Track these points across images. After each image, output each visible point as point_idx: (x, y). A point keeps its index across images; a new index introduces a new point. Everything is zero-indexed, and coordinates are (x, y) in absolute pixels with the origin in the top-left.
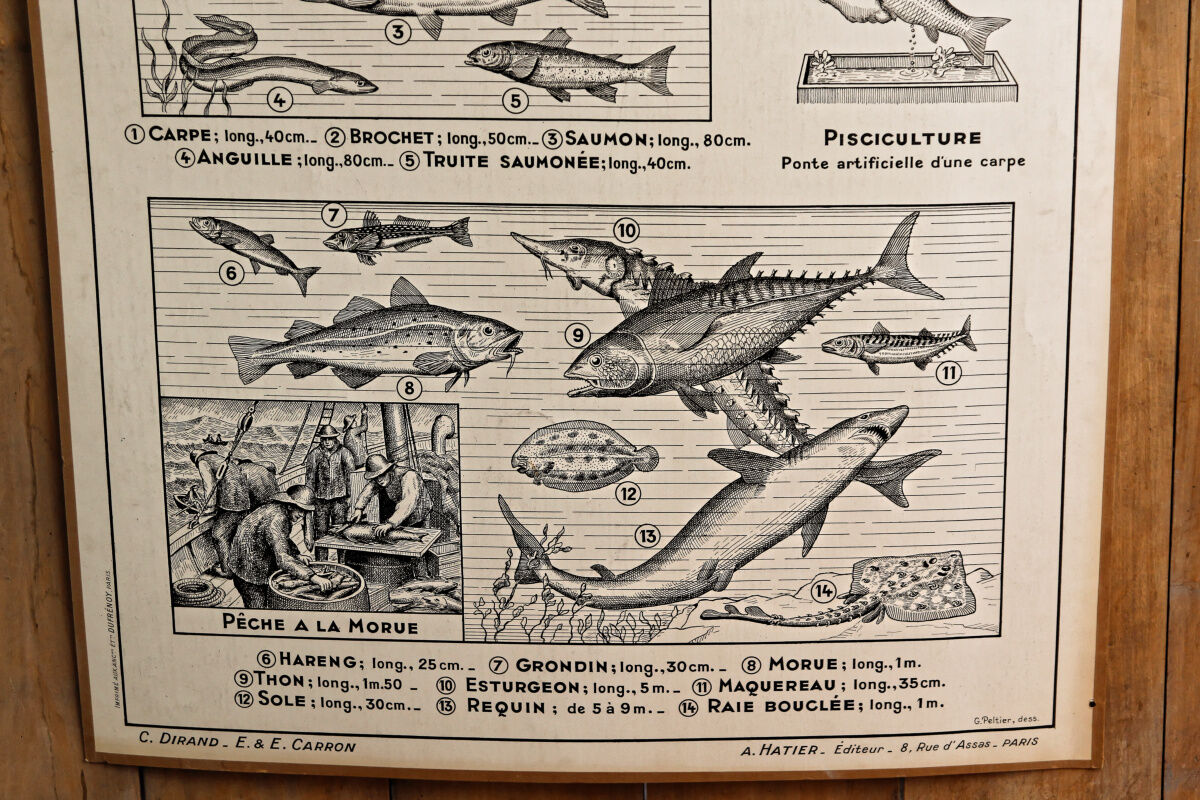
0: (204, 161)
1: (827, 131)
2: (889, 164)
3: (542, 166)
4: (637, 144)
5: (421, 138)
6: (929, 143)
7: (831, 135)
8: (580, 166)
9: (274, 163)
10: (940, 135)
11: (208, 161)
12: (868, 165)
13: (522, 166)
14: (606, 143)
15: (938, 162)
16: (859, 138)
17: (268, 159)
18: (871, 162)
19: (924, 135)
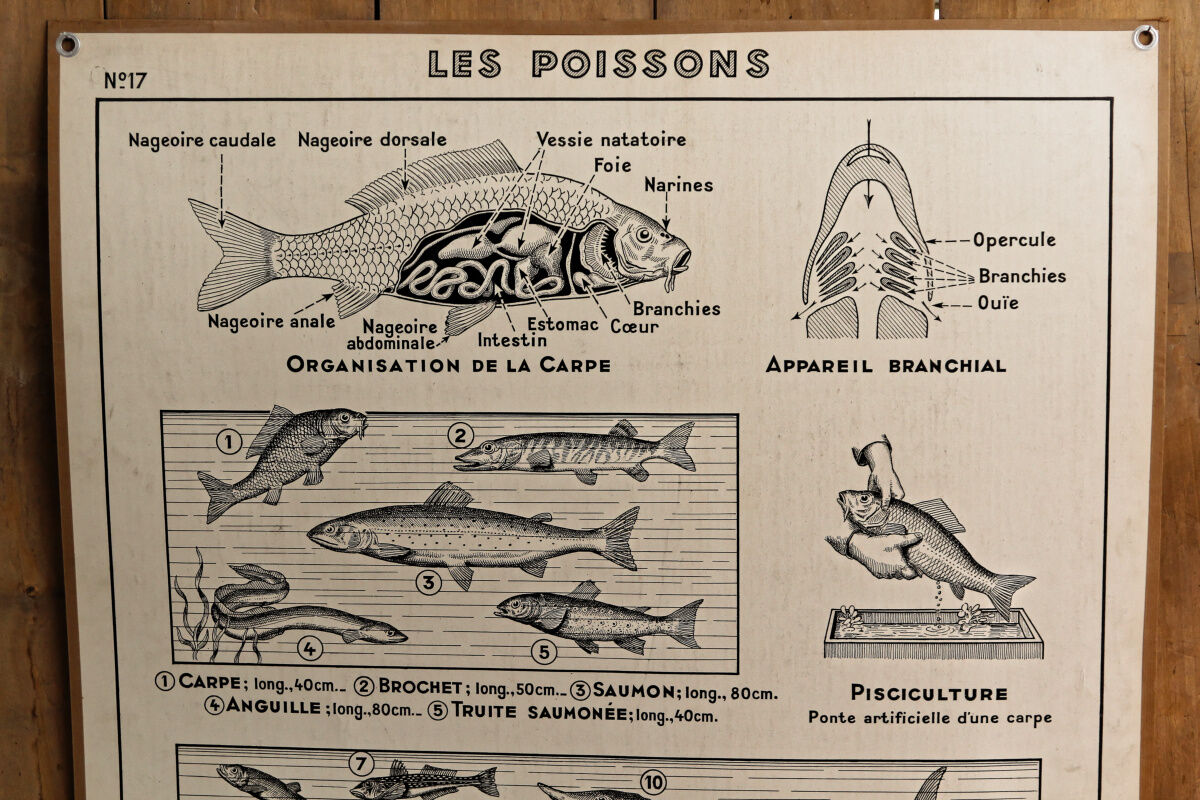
0: (233, 708)
1: (854, 686)
2: (915, 719)
3: (570, 717)
4: (665, 696)
5: (450, 688)
6: (955, 698)
7: (858, 689)
8: (607, 718)
9: (303, 711)
10: (967, 691)
11: (237, 708)
12: (895, 720)
13: (549, 717)
14: (633, 695)
15: (965, 717)
16: (885, 693)
17: (297, 707)
18: (898, 717)
19: (950, 690)
